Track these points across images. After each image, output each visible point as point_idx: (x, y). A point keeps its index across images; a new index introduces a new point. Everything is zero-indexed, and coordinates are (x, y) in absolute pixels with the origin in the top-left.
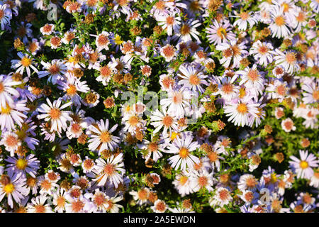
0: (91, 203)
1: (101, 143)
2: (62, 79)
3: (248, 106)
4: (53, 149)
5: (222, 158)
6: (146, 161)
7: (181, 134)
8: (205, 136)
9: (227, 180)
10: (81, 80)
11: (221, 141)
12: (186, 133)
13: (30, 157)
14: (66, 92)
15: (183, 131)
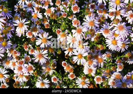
0: (26, 69)
1: (42, 43)
2: (32, 10)
3: (118, 42)
4: (23, 40)
5: (105, 62)
6: (66, 55)
7: (84, 47)
8: (98, 50)
9: (108, 72)
10: (40, 13)
11: (106, 54)
12: (87, 46)
13: (9, 42)
14: (33, 16)
15: (86, 45)
